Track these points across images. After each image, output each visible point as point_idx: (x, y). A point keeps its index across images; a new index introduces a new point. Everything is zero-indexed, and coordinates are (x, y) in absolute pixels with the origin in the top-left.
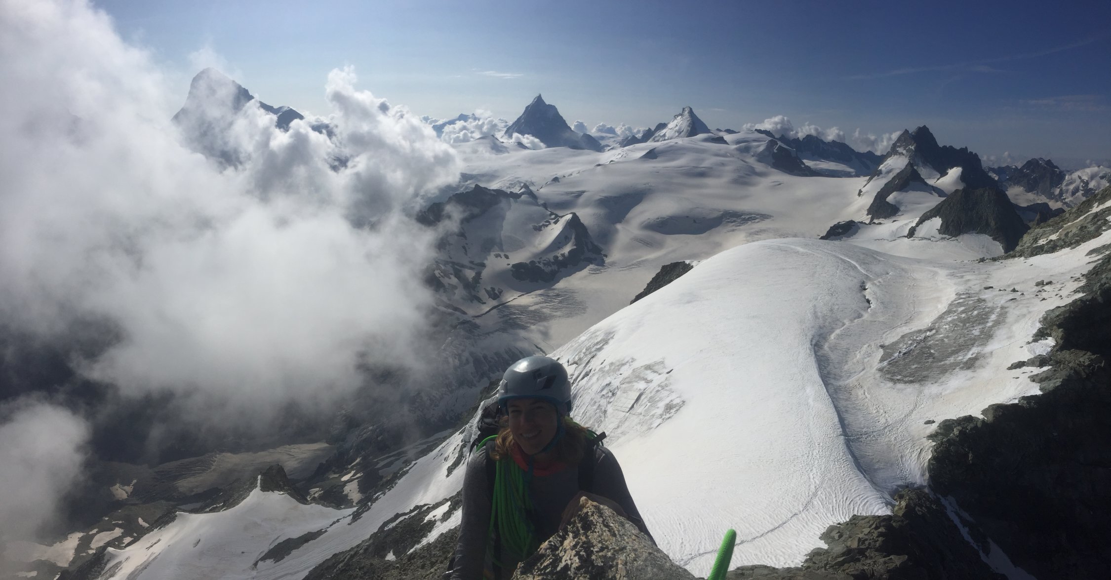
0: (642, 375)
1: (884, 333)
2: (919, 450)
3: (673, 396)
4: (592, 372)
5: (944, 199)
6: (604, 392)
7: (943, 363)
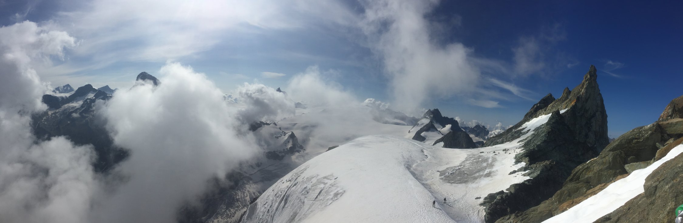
0: (322, 181)
1: (437, 167)
2: (478, 211)
3: (339, 189)
4: (298, 183)
5: (443, 136)
6: (303, 192)
7: (473, 176)
